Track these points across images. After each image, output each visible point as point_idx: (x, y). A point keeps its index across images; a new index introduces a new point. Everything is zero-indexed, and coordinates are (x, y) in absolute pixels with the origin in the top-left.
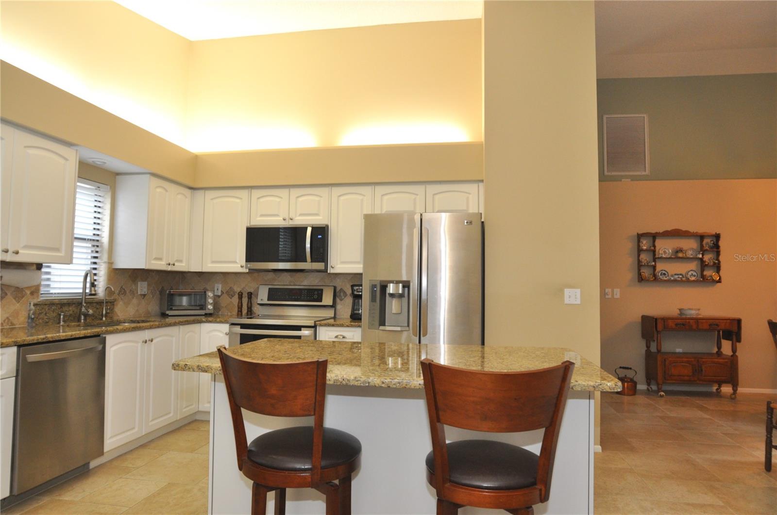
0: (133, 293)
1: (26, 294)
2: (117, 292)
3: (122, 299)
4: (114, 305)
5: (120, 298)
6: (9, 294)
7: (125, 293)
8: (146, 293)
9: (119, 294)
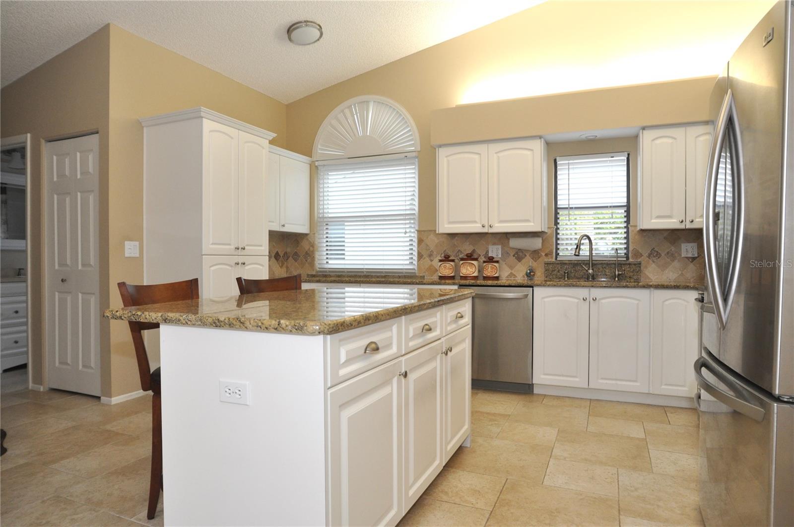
0: (672, 256)
1: (541, 255)
2: (646, 255)
3: (654, 262)
4: (640, 267)
5: (651, 262)
6: (528, 256)
7: (658, 255)
8: (696, 255)
9: (649, 256)
